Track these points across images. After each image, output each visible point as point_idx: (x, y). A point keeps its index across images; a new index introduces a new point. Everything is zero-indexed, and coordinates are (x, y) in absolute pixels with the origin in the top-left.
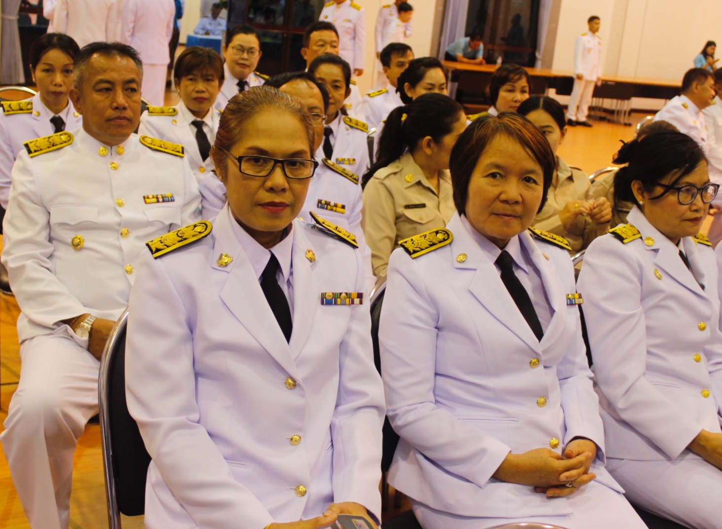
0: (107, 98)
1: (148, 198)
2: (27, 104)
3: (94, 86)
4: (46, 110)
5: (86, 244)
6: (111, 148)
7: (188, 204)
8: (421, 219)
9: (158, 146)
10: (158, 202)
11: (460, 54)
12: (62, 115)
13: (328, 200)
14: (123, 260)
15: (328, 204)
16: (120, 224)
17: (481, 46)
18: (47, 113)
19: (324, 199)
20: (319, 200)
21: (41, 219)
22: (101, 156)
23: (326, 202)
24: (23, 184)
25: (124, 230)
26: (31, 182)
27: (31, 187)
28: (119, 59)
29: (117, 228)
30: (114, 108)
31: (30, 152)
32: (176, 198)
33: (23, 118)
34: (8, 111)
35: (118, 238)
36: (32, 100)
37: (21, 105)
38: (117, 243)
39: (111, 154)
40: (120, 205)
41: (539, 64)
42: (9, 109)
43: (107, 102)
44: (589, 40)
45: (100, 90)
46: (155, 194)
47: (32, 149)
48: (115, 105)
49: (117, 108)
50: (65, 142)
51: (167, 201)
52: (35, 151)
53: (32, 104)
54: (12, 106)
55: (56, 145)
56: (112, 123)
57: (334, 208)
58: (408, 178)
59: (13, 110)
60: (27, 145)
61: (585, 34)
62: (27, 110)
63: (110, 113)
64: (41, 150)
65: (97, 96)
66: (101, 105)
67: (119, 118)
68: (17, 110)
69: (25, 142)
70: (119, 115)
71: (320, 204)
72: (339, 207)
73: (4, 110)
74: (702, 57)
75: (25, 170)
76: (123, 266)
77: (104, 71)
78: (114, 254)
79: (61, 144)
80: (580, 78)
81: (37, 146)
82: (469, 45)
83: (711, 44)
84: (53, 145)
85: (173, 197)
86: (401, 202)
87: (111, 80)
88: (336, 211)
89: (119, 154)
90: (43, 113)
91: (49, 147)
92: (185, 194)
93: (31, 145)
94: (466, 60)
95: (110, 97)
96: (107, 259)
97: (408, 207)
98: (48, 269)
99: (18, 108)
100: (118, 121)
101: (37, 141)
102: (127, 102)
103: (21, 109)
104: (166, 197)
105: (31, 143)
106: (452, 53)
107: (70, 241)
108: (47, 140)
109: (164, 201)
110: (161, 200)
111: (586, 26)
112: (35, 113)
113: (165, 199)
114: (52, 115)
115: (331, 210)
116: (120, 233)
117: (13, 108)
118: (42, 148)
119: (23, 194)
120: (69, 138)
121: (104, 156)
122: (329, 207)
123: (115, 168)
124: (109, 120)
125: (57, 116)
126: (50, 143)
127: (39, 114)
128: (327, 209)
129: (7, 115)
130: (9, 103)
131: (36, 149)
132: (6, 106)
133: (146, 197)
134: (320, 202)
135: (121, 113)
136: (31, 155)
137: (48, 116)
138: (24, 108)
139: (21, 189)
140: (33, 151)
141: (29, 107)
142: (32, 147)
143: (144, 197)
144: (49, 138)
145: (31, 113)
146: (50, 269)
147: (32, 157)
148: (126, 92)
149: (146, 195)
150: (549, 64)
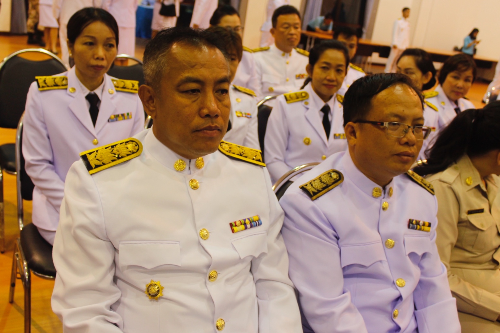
0: (194, 101)
1: (236, 226)
2: (62, 79)
3: (179, 85)
4: (81, 87)
5: (166, 293)
6: (190, 161)
7: (272, 225)
8: (482, 225)
9: (238, 155)
10: (246, 228)
11: (317, 27)
12: (98, 92)
13: (418, 219)
14: (213, 313)
15: (418, 223)
16: (208, 266)
17: (331, 23)
18: (83, 90)
19: (415, 218)
20: (410, 220)
21: (106, 258)
22: (178, 171)
23: (416, 221)
24: (82, 212)
25: (213, 273)
26: (93, 210)
27: (93, 217)
28: (205, 49)
29: (205, 270)
30: (203, 115)
31: (89, 167)
32: (262, 220)
33: (58, 94)
34: (43, 87)
35: (206, 283)
36: (66, 75)
37: (56, 81)
38: (205, 291)
39: (189, 168)
40: (205, 237)
41: (364, 36)
42: (44, 85)
43: (195, 107)
44: (403, 23)
45: (186, 92)
46: (241, 218)
47: (93, 164)
48: (205, 111)
49: (208, 116)
50: (133, 153)
51: (254, 226)
52: (97, 166)
53: (67, 79)
54: (46, 81)
55: (122, 157)
56: (201, 134)
57: (423, 227)
58: (469, 181)
59: (48, 86)
60: (84, 157)
61: (399, 19)
62: (63, 85)
63: (197, 121)
64: (104, 164)
65: (182, 100)
66: (187, 111)
67: (210, 128)
68: (52, 86)
69: (84, 153)
70: (210, 124)
71: (411, 225)
72: (426, 226)
73: (39, 86)
74: (469, 38)
75: (83, 192)
76: (213, 322)
77: (193, 66)
78: (202, 306)
79: (128, 155)
80: (395, 47)
81: (98, 160)
82: (324, 22)
83: (475, 31)
84: (119, 158)
85: (259, 220)
86: (465, 208)
87: (201, 78)
88: (423, 230)
89: (198, 167)
90: (78, 89)
91: (113, 161)
92: (270, 213)
93: (91, 158)
94: (321, 31)
95: (198, 101)
96: (194, 313)
97: (470, 212)
98: (116, 325)
99: (53, 83)
100: (208, 132)
101: (97, 151)
102: (219, 108)
103: (56, 85)
104: (253, 221)
105: (90, 154)
106: (312, 26)
107: (144, 287)
108: (109, 150)
109: (251, 226)
110: (249, 226)
111: (400, 14)
112: (70, 89)
113: (252, 223)
114: (87, 92)
115: (420, 229)
116: (208, 276)
117: (48, 84)
118: (104, 161)
119: (82, 227)
120: (137, 147)
121: (181, 171)
122: (418, 226)
123: (195, 188)
124: (197, 130)
125: (92, 92)
126: (115, 154)
127: (74, 89)
128: (416, 229)
129: (42, 91)
130: (44, 78)
131: (98, 163)
132: (40, 81)
133: (234, 224)
134: (410, 222)
135: (212, 123)
136: (92, 172)
137: (84, 93)
138: (59, 83)
139: (81, 220)
140: (93, 166)
141: (64, 82)
142: (92, 160)
143: (231, 225)
144: (112, 147)
145: (66, 89)
146: (118, 324)
147: (92, 174)
148: (216, 94)
149: (232, 222)
150: (370, 37)
